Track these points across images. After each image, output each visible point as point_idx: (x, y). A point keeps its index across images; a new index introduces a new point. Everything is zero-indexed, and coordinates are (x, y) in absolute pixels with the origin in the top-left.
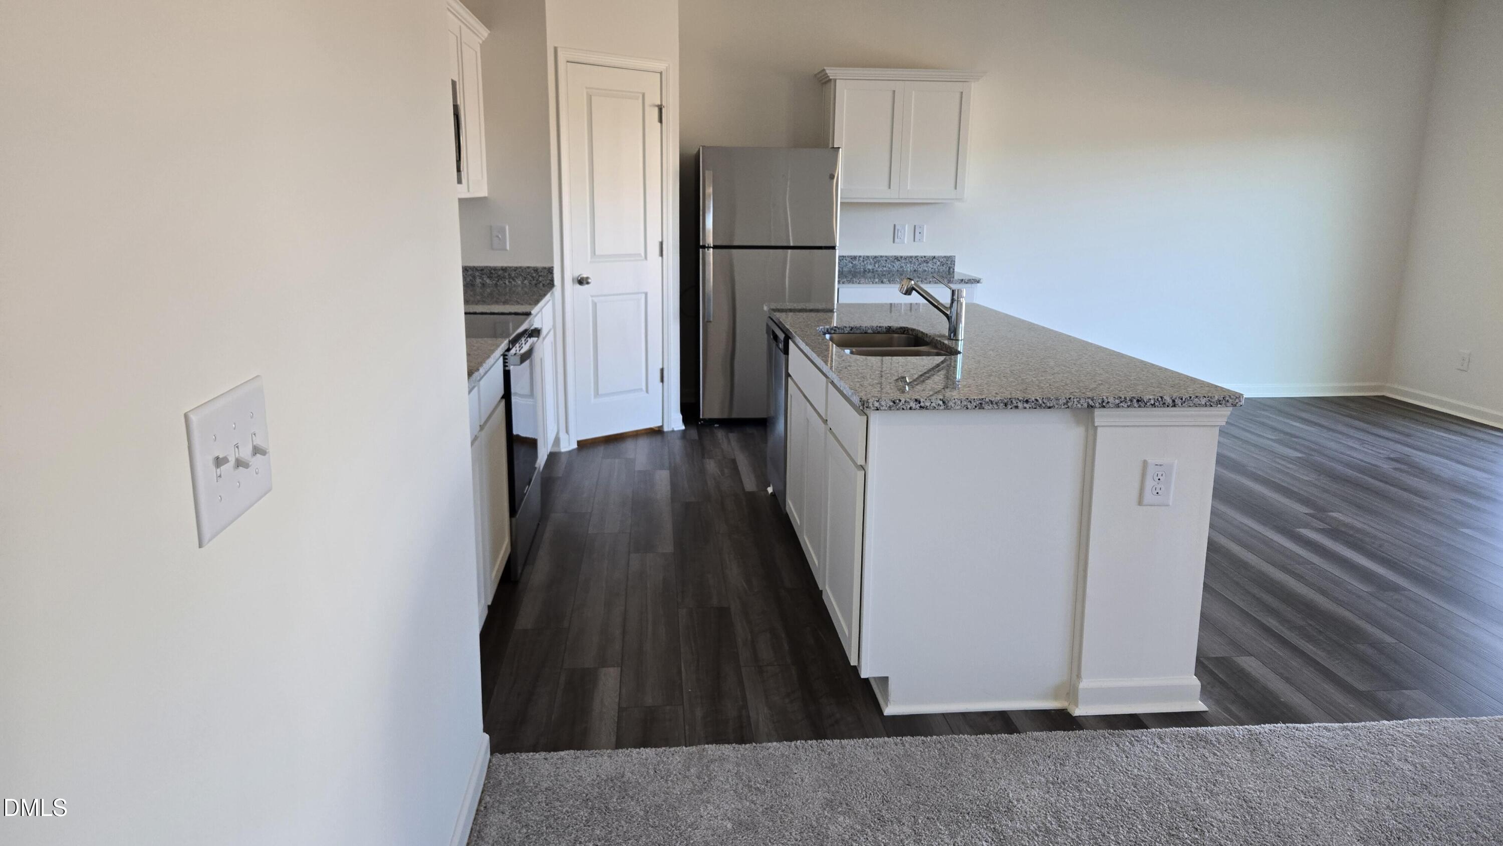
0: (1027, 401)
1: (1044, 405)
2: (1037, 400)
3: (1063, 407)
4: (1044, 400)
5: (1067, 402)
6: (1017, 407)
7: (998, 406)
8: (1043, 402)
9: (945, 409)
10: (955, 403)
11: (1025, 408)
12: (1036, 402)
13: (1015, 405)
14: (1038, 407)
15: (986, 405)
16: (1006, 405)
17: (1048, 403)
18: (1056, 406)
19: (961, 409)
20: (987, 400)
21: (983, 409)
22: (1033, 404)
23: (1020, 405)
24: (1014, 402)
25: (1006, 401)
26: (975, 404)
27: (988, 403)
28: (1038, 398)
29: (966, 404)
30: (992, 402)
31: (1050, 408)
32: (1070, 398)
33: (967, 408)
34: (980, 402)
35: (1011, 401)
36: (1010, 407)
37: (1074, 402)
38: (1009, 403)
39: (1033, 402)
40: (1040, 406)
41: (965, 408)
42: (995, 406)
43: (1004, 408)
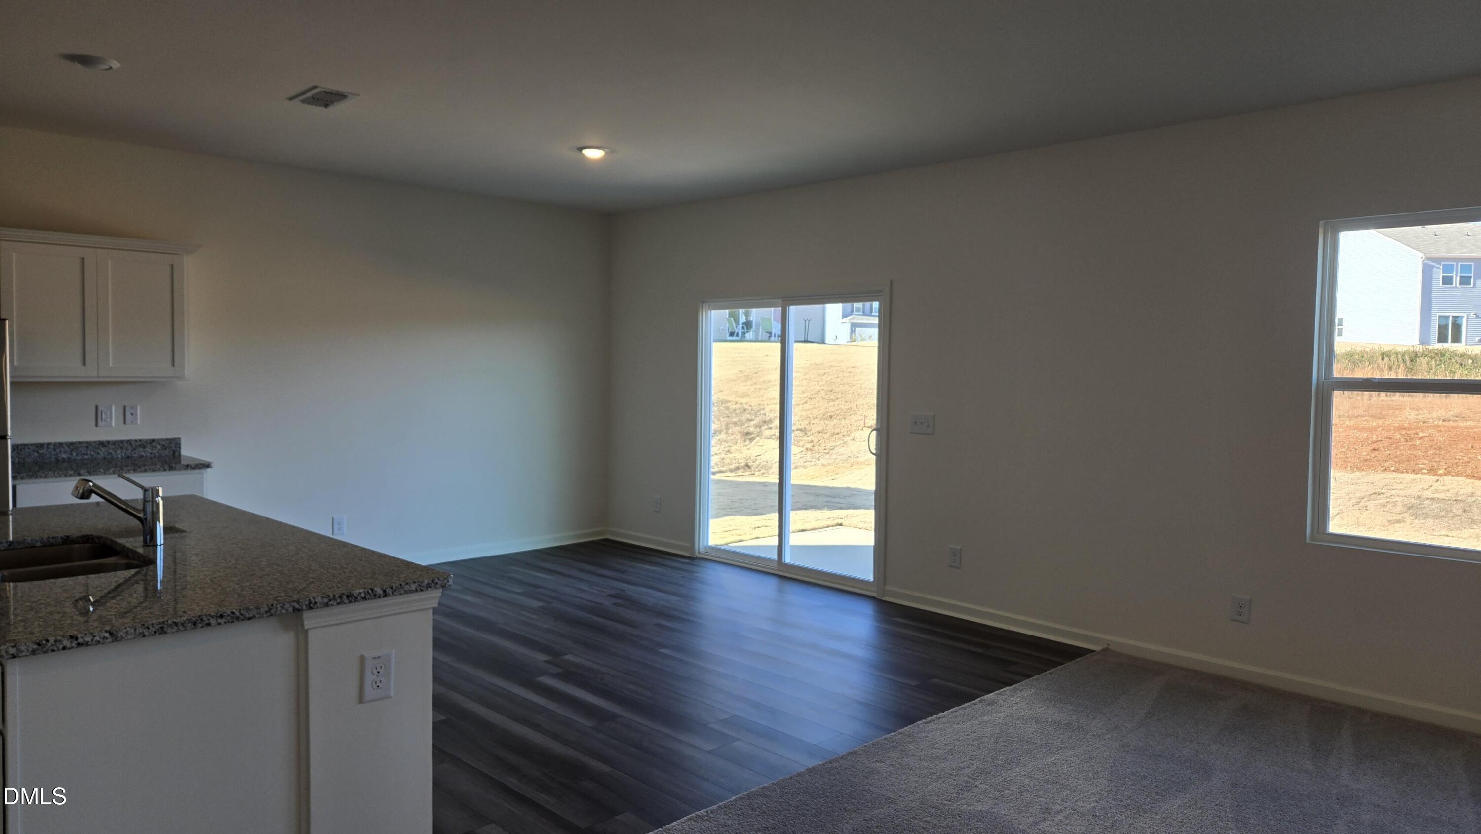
0: (221, 616)
1: (242, 617)
2: (233, 613)
3: (265, 615)
4: (242, 612)
5: (270, 609)
6: (209, 624)
7: (184, 627)
8: (242, 614)
9: (113, 642)
10: (127, 633)
11: (220, 624)
12: (232, 615)
13: (207, 622)
14: (235, 620)
15: (169, 628)
16: (195, 624)
17: (247, 614)
18: (257, 616)
19: (134, 638)
20: (170, 622)
21: (166, 633)
22: (228, 618)
23: (213, 621)
24: (205, 619)
25: (194, 619)
26: (154, 629)
27: (171, 625)
28: (234, 611)
29: (141, 631)
30: (176, 624)
31: (249, 619)
32: (272, 605)
33: (144, 636)
34: (160, 626)
35: (202, 619)
36: (200, 625)
37: (277, 608)
38: (199, 621)
39: (228, 615)
40: (238, 619)
41: (141, 636)
42: (181, 628)
43: (193, 628)
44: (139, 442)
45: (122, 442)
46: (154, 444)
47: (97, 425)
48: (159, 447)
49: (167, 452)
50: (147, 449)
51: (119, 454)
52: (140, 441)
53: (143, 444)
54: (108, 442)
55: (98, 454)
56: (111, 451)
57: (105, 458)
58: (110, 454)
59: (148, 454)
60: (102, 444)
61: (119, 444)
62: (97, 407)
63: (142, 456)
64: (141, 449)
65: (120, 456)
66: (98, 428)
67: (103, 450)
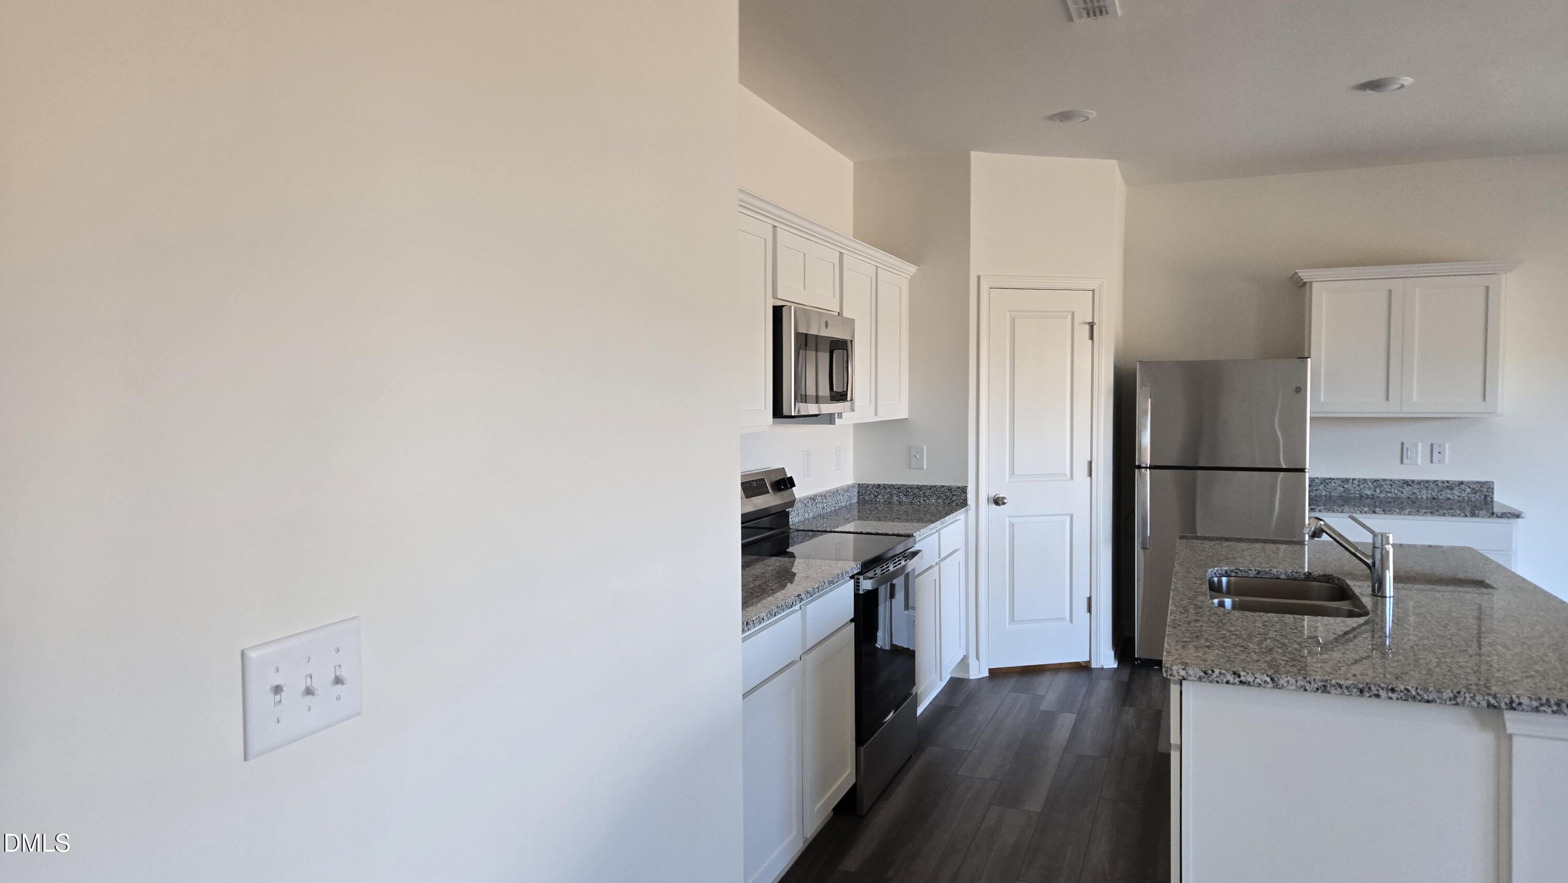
0: (1393, 690)
1: (1419, 698)
2: (1408, 690)
3: (1448, 703)
4: (1419, 691)
5: (1455, 697)
6: (1378, 696)
7: (1349, 691)
8: (1418, 694)
9: (1274, 688)
10: (1288, 682)
11: (1391, 698)
12: (1406, 692)
13: (1376, 692)
14: (1410, 699)
15: (1333, 689)
16: (1361, 691)
17: (1425, 695)
18: (1438, 701)
19: (1296, 690)
20: (1333, 682)
21: (1329, 693)
22: (1402, 694)
23: (1382, 693)
24: (1373, 688)
25: (1361, 686)
26: (1316, 686)
27: (1334, 686)
28: (1409, 688)
29: (1303, 684)
30: (1340, 686)
31: (1428, 701)
32: (1459, 693)
33: (1306, 690)
34: (1323, 683)
35: (1369, 688)
36: (1368, 695)
37: (1465, 698)
38: (1366, 689)
39: (1402, 691)
40: (1414, 698)
41: (1302, 689)
42: (1345, 691)
43: (1359, 696)
44: (1446, 484)
45: (1427, 482)
46: (1463, 486)
47: (1402, 462)
48: (1469, 490)
49: (1477, 496)
50: (1455, 492)
51: (1424, 494)
52: (1448, 482)
53: (1450, 486)
54: (1413, 481)
55: (1402, 493)
56: (1416, 491)
57: (1409, 498)
58: (1414, 493)
59: (1456, 498)
60: (1406, 483)
61: (1425, 484)
62: (1402, 444)
63: (1449, 499)
64: (1448, 491)
65: (1424, 497)
66: (1402, 465)
67: (1408, 489)
